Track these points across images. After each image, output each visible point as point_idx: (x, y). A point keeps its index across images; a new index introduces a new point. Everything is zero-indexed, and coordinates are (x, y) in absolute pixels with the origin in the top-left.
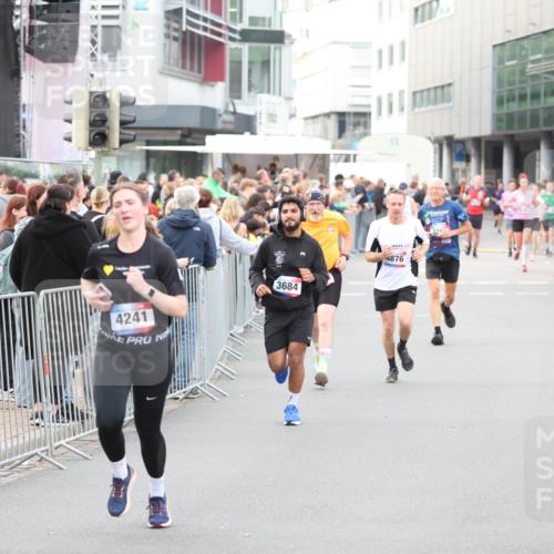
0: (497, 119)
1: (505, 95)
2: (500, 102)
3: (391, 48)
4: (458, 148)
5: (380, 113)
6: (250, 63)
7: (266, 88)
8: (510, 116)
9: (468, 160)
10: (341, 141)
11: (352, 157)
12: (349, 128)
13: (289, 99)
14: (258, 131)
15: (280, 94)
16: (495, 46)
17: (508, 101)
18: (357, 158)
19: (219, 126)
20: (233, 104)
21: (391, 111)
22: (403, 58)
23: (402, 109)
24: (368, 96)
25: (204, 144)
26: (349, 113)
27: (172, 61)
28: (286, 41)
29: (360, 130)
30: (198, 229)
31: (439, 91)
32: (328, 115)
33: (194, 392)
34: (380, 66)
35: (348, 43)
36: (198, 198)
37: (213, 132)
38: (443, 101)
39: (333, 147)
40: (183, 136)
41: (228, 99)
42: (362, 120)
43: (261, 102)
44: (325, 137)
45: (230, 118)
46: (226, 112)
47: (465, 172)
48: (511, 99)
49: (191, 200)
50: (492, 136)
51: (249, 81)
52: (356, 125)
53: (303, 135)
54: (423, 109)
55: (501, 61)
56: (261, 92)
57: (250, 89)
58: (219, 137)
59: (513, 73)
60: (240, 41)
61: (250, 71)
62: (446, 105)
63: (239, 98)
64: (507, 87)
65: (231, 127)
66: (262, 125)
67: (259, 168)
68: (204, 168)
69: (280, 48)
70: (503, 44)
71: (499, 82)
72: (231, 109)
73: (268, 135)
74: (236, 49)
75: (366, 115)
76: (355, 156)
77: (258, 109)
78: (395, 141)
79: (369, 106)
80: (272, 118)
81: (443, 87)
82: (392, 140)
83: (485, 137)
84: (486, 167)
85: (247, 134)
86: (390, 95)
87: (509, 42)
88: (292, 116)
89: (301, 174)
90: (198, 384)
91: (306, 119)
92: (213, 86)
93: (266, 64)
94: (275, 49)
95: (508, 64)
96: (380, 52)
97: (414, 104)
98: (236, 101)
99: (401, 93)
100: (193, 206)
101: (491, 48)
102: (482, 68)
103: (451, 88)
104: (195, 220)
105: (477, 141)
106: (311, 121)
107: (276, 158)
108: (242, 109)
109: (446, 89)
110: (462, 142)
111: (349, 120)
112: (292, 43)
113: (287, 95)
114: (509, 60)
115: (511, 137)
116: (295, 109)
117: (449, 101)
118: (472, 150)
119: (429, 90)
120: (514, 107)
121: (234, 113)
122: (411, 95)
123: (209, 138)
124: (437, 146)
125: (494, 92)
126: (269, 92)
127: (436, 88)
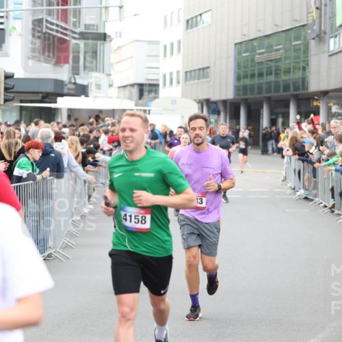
0: (237, 89)
1: (242, 74)
2: (238, 78)
3: (172, 45)
4: (213, 106)
5: (165, 84)
6: (85, 53)
7: (94, 68)
8: (245, 88)
9: (219, 114)
10: (141, 102)
11: (147, 112)
12: (146, 94)
13: (109, 75)
14: (90, 95)
15: (103, 72)
16: (236, 44)
17: (244, 78)
18: (151, 112)
19: (66, 91)
20: (75, 79)
21: (171, 83)
22: (179, 51)
23: (178, 82)
24: (158, 74)
25: (56, 102)
26: (146, 84)
27: (36, 51)
28: (107, 39)
29: (153, 95)
30: (53, 155)
31: (201, 71)
32: (133, 85)
33: (49, 256)
34: (165, 56)
35: (146, 41)
36: (53, 136)
37: (62, 95)
38: (204, 78)
39: (136, 105)
40: (43, 97)
41: (71, 75)
42: (154, 88)
43: (92, 77)
44: (131, 99)
45: (72, 86)
46: (70, 83)
47: (217, 121)
48: (246, 76)
49: (49, 137)
50: (234, 99)
51: (84, 64)
52: (150, 92)
53: (117, 98)
54: (192, 82)
55: (239, 53)
56: (92, 71)
57: (84, 69)
58: (65, 98)
59: (248, 61)
60: (79, 39)
61: (85, 58)
62: (205, 80)
63: (78, 74)
64: (243, 69)
65: (72, 92)
66: (92, 91)
67: (90, 118)
68: (56, 117)
69: (104, 44)
70: (241, 43)
71: (238, 66)
72: (73, 81)
73: (96, 97)
74: (76, 44)
75: (156, 86)
76: (149, 111)
77: (90, 81)
78: (174, 101)
79: (158, 80)
80: (99, 87)
81: (204, 69)
82: (172, 101)
83: (230, 100)
84: (230, 118)
85: (83, 96)
86: (171, 74)
87: (245, 41)
88: (111, 86)
89: (117, 121)
90: (52, 251)
91: (119, 87)
92: (62, 67)
93: (95, 54)
94: (100, 44)
95: (244, 55)
96: (165, 47)
97: (186, 79)
98: (76, 76)
99: (178, 72)
100: (49, 141)
101: (233, 46)
102: (228, 58)
103: (209, 70)
104: (51, 150)
105: (224, 102)
106: (122, 89)
107: (101, 111)
108: (80, 81)
109: (205, 70)
110: (215, 103)
111: (146, 89)
112: (111, 41)
113: (108, 73)
114: (245, 52)
115: (246, 100)
116: (112, 82)
117: (207, 77)
118: (221, 108)
119: (195, 70)
120: (248, 82)
121: (75, 83)
122: (184, 74)
123: (59, 99)
124: (200, 105)
125: (235, 72)
126: (96, 71)
127: (199, 69)
